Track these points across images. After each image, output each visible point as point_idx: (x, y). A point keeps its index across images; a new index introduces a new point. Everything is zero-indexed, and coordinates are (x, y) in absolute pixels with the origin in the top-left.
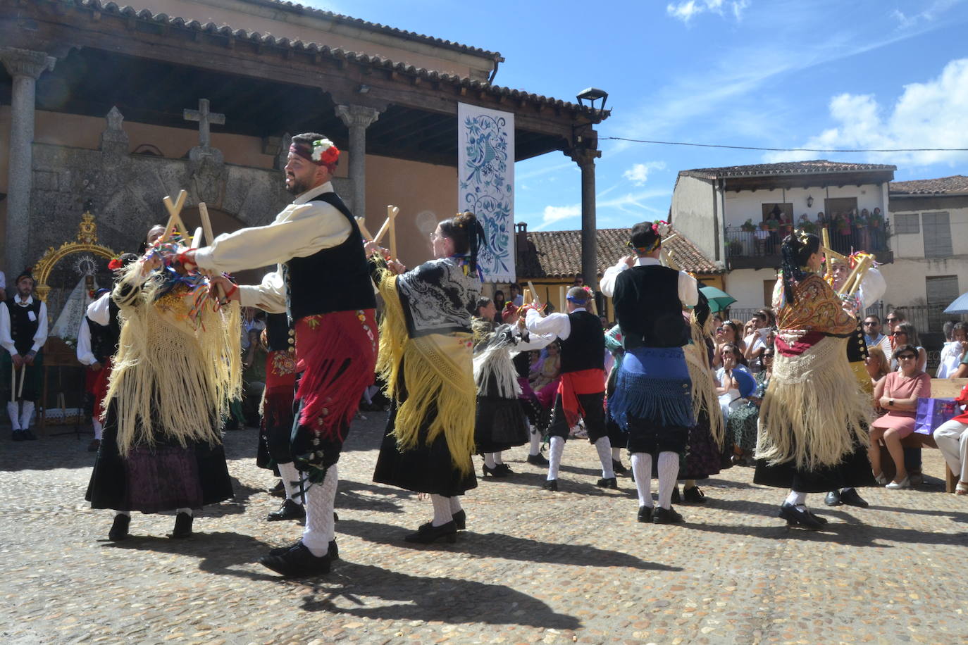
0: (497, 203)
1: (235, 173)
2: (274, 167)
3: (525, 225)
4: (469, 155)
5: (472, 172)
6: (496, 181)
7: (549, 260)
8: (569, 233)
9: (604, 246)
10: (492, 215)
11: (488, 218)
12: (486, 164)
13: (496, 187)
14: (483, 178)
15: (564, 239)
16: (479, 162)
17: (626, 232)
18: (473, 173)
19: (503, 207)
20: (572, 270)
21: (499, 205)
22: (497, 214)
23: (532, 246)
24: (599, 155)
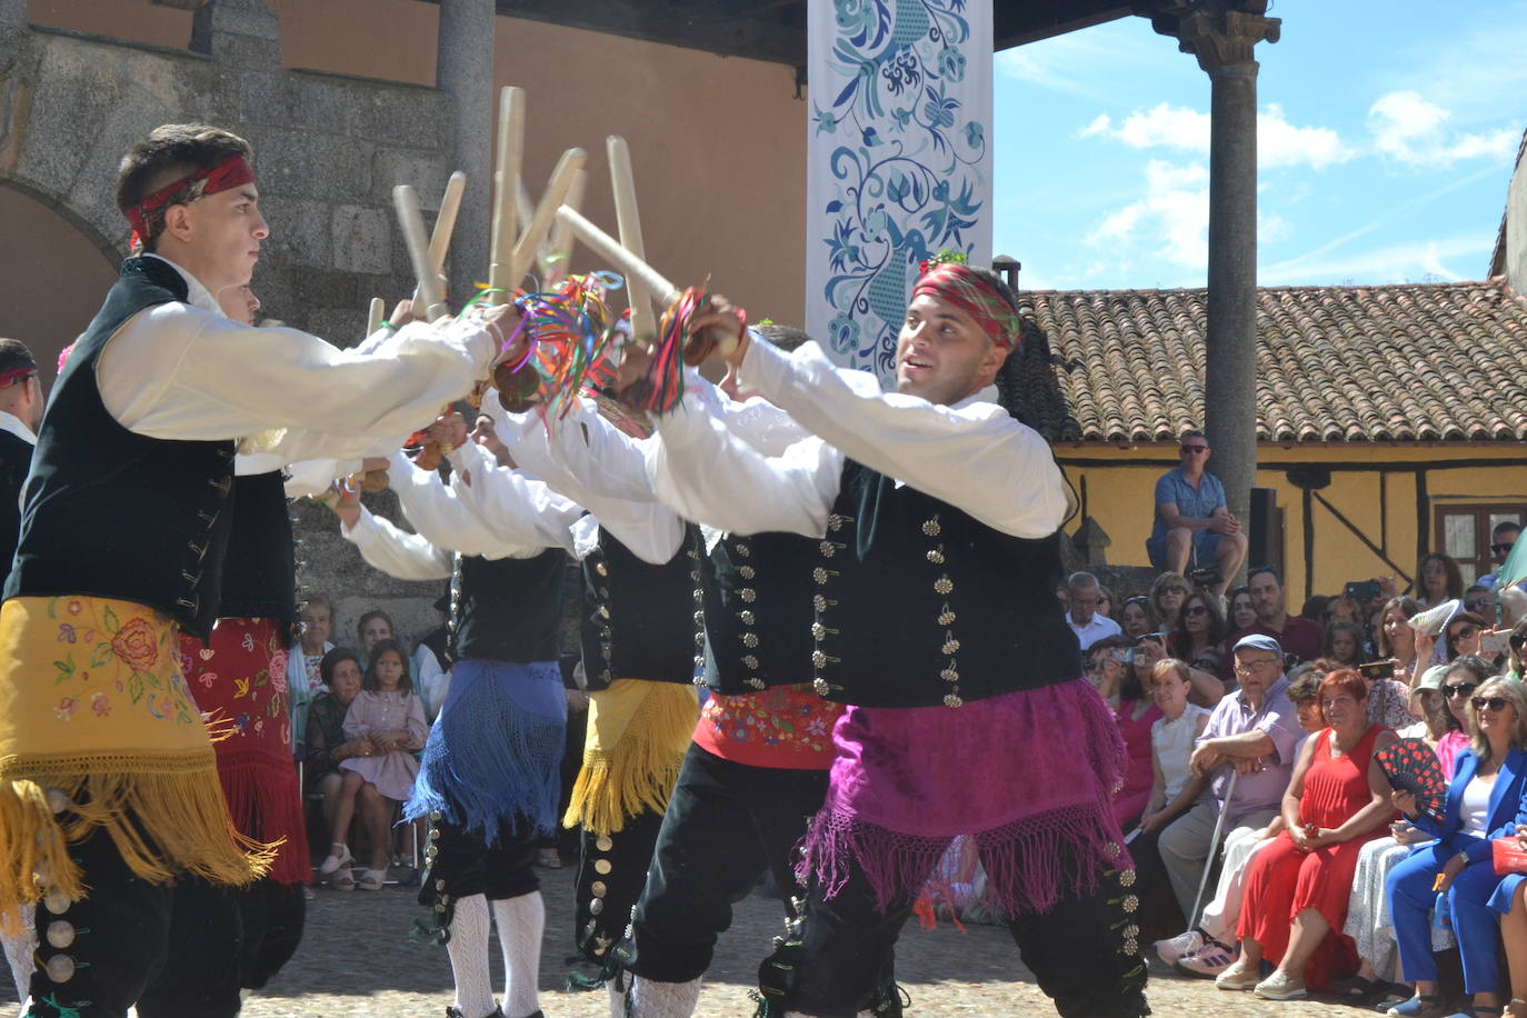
0: (933, 185)
1: (62, 60)
2: (191, 46)
3: (1013, 268)
4: (841, 20)
5: (849, 80)
6: (929, 110)
7: (1090, 386)
8: (1161, 296)
9: (1275, 341)
10: (916, 223)
11: (904, 234)
12: (899, 53)
13: (930, 129)
14: (888, 101)
15: (1141, 318)
16: (874, 46)
17: (1352, 297)
18: (856, 81)
19: (954, 195)
20: (1169, 420)
21: (941, 191)
22: (934, 219)
23: (1034, 337)
24: (1272, 32)
